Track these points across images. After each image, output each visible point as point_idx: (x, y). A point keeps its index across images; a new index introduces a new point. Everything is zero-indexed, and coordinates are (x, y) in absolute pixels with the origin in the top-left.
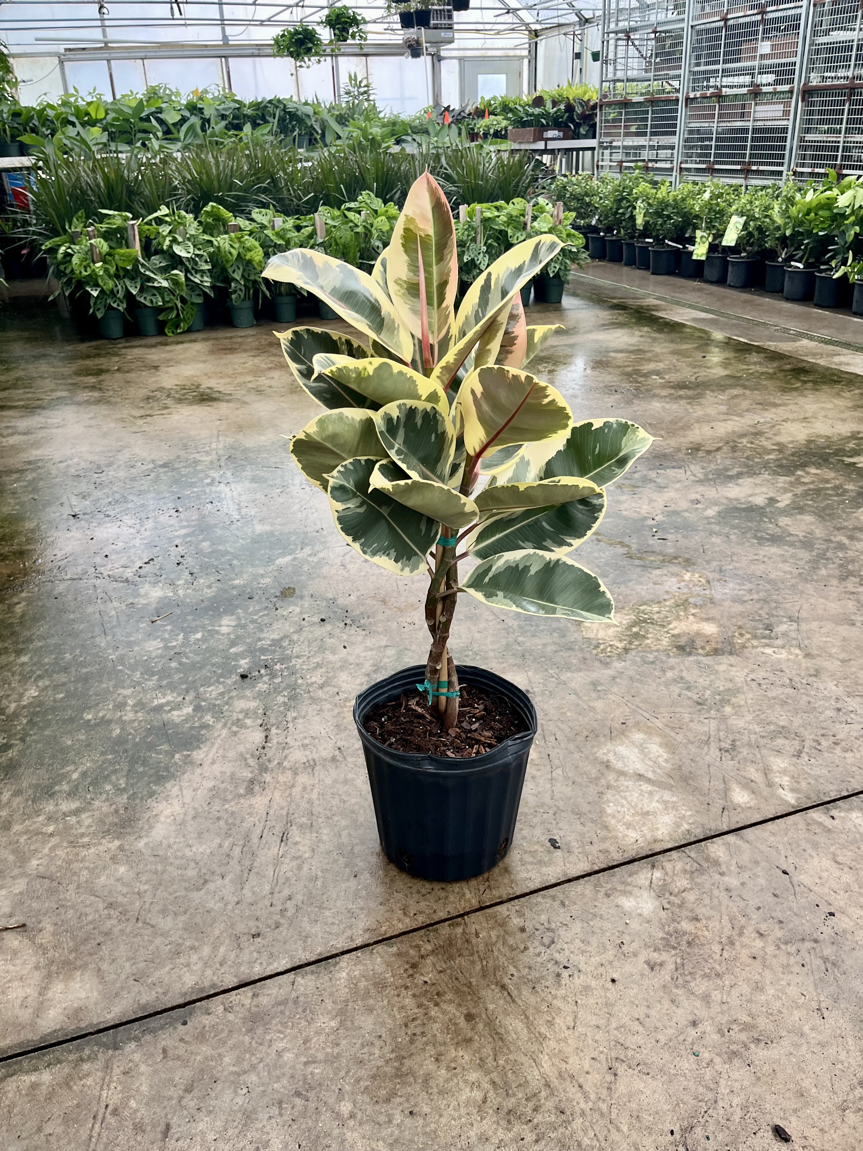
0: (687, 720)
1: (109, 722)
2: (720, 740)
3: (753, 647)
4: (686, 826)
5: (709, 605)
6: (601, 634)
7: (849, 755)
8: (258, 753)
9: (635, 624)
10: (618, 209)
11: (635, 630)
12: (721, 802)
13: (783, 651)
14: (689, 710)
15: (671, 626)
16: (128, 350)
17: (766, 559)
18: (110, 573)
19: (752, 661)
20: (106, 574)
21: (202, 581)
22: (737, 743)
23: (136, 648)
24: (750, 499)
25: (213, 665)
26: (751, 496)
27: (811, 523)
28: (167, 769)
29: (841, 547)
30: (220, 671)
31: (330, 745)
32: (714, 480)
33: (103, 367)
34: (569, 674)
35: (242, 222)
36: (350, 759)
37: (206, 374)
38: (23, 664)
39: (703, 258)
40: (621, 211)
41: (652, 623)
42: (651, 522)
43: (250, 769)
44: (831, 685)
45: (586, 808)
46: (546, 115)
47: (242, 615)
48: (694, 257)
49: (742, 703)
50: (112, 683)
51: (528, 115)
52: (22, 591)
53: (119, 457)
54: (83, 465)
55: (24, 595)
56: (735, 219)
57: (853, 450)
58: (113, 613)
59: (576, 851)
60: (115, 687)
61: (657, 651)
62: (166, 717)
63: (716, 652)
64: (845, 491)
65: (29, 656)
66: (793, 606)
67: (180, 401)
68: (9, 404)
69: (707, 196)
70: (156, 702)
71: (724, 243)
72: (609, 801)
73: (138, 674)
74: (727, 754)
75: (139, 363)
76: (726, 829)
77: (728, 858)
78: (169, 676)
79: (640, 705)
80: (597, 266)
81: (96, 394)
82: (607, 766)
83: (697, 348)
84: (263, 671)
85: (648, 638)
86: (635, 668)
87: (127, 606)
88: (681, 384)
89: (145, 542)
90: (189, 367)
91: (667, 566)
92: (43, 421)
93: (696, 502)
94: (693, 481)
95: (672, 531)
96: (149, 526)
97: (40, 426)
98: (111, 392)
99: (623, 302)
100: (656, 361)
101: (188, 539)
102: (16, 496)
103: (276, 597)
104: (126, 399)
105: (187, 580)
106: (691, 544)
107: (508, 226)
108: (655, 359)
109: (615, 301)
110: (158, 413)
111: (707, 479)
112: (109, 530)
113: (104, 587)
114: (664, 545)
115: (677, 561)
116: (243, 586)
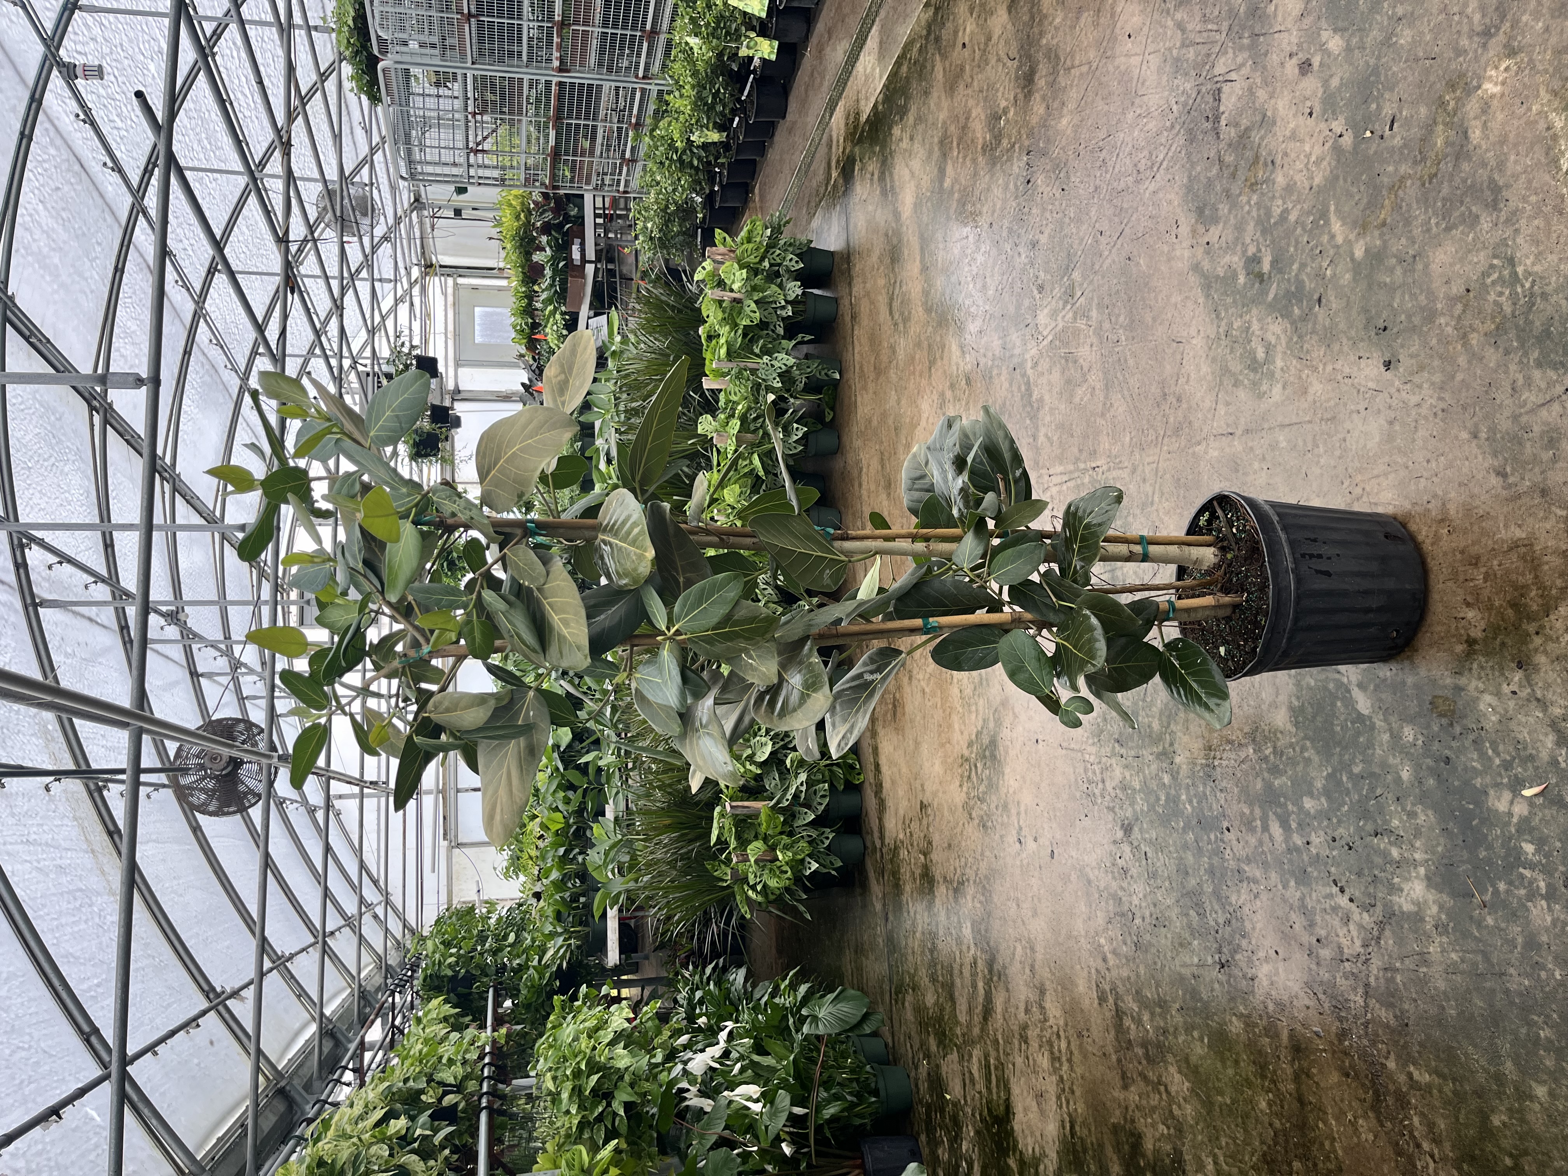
10: (692, 166)
16: (887, 834)
18: (1358, 943)
21: (1395, 823)
23: (1544, 938)
32: (1256, 35)
33: (918, 872)
37: (942, 745)
39: (776, 44)
42: (1347, 140)
46: (554, 260)
47: (1488, 779)
48: (773, 57)
51: (551, 284)
52: (1384, 1066)
53: (1102, 885)
54: (1115, 932)
55: (1391, 1064)
58: (1454, 956)
67: (992, 786)
68: (981, 999)
69: (694, 41)
71: (764, 15)
75: (915, 825)
80: (763, 195)
81: (970, 890)
83: (944, 57)
87: (1441, 935)
88: (1022, 82)
89: (1292, 883)
90: (927, 765)
91: (1462, 120)
92: (1018, 966)
93: (1305, 67)
94: (1253, 70)
95: (1374, 106)
96: (1258, 874)
97: (1027, 971)
98: (968, 871)
99: (838, 162)
100: (967, 119)
101: (1294, 825)
102: (1171, 1030)
103: (1451, 725)
104: (982, 854)
105: (1390, 843)
106: (1410, 79)
107: (736, 325)
108: (962, 120)
109: (834, 174)
110: (1014, 819)
111: (1253, 47)
112: (1259, 926)
113: (1390, 956)
114: (1407, 122)
115: (1452, 104)
116: (1418, 767)
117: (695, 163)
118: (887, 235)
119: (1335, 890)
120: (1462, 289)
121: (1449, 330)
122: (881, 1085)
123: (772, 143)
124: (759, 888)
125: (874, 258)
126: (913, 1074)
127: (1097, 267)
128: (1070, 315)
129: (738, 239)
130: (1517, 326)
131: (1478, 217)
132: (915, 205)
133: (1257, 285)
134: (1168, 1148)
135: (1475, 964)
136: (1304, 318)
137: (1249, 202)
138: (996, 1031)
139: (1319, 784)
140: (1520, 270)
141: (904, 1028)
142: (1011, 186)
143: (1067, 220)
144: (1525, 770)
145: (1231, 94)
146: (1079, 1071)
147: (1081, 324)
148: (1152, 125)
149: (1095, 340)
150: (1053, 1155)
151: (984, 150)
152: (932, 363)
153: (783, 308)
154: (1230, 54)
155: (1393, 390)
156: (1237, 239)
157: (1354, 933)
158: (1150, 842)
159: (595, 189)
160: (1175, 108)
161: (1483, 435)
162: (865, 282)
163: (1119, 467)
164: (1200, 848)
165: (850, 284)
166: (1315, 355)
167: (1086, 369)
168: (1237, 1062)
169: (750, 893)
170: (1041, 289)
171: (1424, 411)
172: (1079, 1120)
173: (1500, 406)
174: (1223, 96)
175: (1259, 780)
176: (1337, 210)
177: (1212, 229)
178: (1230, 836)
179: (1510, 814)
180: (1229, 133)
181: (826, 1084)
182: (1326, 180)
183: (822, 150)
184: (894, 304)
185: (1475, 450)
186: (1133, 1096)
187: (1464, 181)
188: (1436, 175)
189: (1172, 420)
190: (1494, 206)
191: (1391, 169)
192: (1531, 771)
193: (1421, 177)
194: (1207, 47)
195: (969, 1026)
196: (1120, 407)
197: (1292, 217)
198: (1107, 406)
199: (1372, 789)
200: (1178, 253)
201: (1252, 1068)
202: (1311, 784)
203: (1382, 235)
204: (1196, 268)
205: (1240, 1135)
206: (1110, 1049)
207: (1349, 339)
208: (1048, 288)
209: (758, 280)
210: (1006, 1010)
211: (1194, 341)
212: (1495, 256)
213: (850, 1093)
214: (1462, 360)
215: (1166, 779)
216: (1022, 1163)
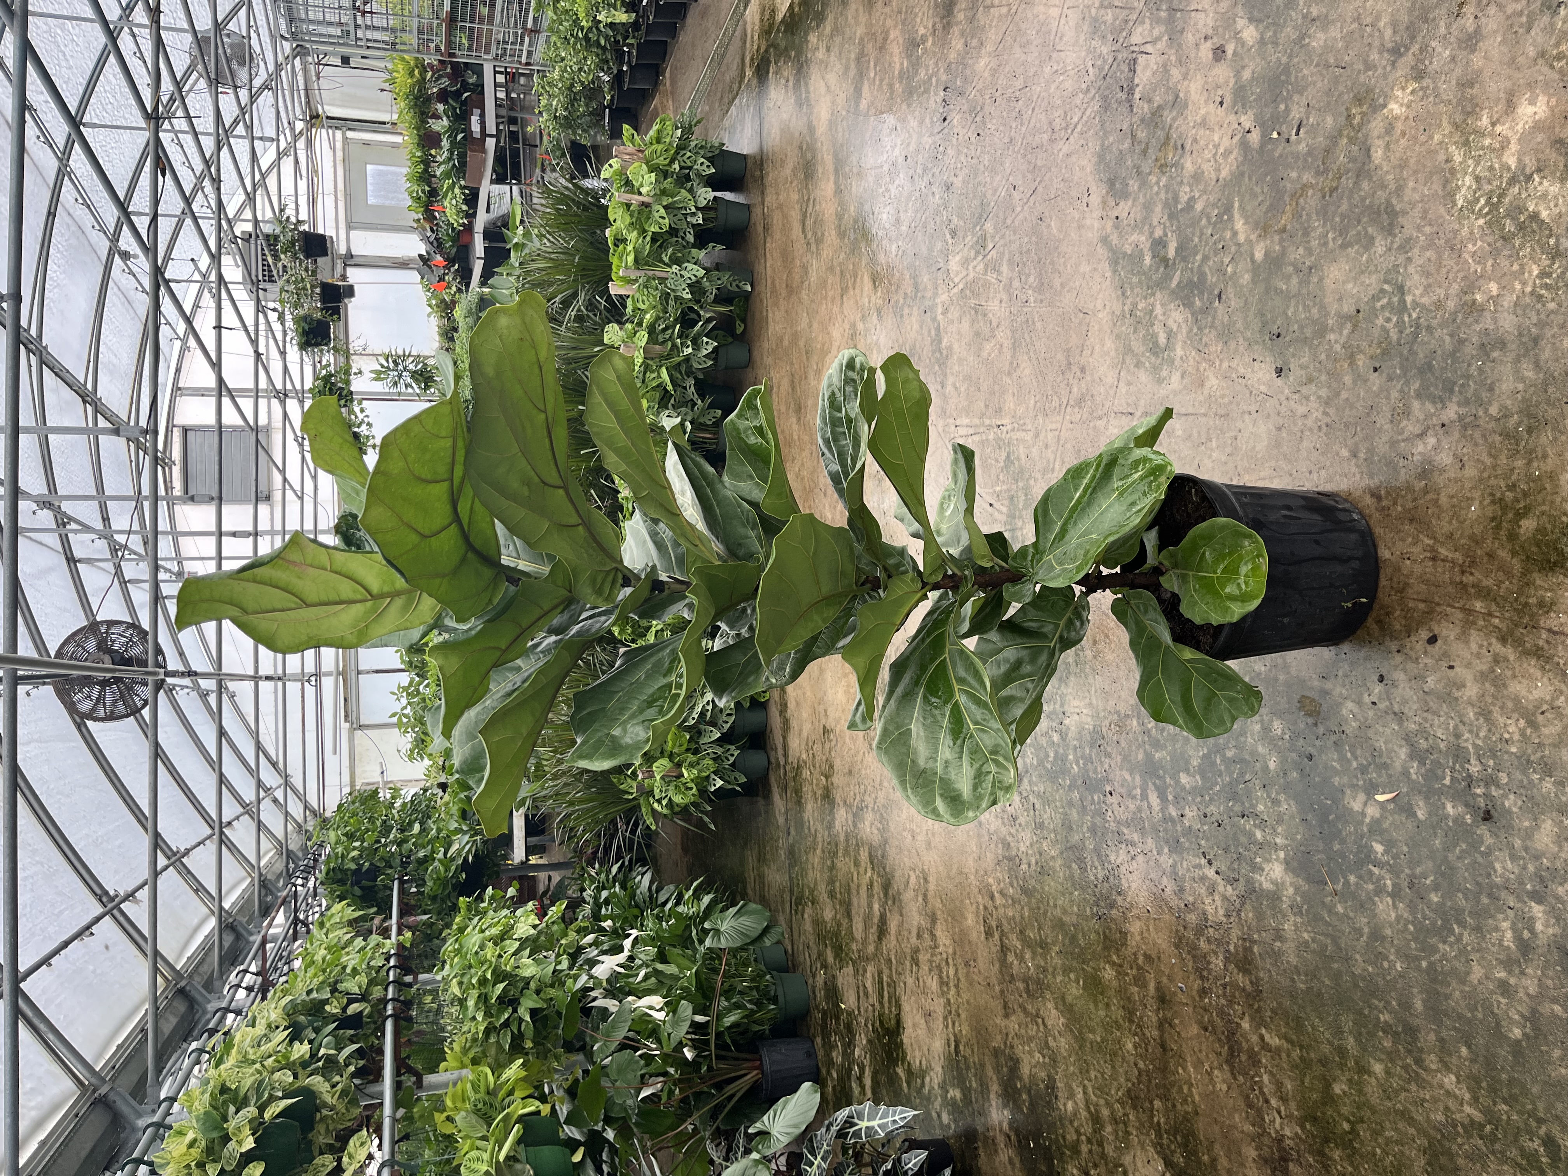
1: (1534, 1011)
5: (1476, 91)
9: (1497, 224)
10: (599, 46)
11: (1511, 228)
16: (791, 753)
18: (1221, 912)
21: (1261, 807)
23: (1388, 932)
25: (1447, 849)
30: (1463, 845)
33: (819, 793)
38: (1387, 1072)
42: (1255, 137)
46: (452, 132)
47: (1345, 780)
50: (1454, 984)
51: (450, 159)
52: (1238, 1025)
53: (992, 828)
54: (1002, 874)
55: (1246, 1025)
58: (1306, 935)
62: (1544, 941)
65: (1372, 1061)
68: (876, 919)
70: (1510, 944)
73: (1443, 947)
75: (817, 748)
78: (1460, 911)
80: (673, 82)
81: (869, 816)
84: (1478, 791)
85: (1537, 213)
87: (1295, 914)
88: (942, 12)
89: (1166, 850)
90: (830, 692)
91: (1366, 136)
92: (912, 893)
93: (1219, 52)
94: (1170, 46)
95: (1282, 107)
96: (1136, 837)
97: (920, 899)
98: (867, 797)
99: (752, 59)
100: (885, 39)
101: (1170, 797)
102: (1051, 970)
103: (1316, 725)
104: (881, 784)
105: (1255, 825)
106: (1319, 84)
107: (645, 231)
108: (880, 38)
109: (748, 73)
111: (1170, 21)
112: (1134, 885)
113: (1249, 928)
114: (1314, 131)
115: (1358, 118)
116: (1283, 760)
117: (603, 42)
118: (801, 148)
119: (1203, 861)
120: (1353, 309)
121: (1338, 347)
122: (780, 993)
123: (683, 26)
124: (664, 802)
125: (787, 171)
126: (810, 981)
127: (1009, 222)
128: (981, 266)
129: (647, 138)
130: (1401, 354)
131: (1373, 238)
132: (830, 121)
133: (1162, 269)
134: (1043, 1074)
135: (1324, 947)
136: (1205, 310)
137: (1157, 183)
138: (889, 951)
139: (1195, 762)
140: (1409, 299)
141: (803, 937)
142: (927, 120)
143: (981, 167)
144: (1380, 776)
145: (1146, 66)
146: (965, 996)
147: (991, 277)
148: (1069, 85)
149: (1005, 297)
150: (939, 1069)
151: (901, 76)
152: (844, 291)
153: (694, 214)
154: (1147, 25)
155: (1283, 398)
156: (1145, 218)
157: (1219, 903)
158: (1038, 795)
159: (495, 59)
160: (1091, 70)
161: (1362, 455)
162: (778, 194)
163: (1022, 428)
164: (1084, 807)
165: (763, 193)
166: (1212, 349)
167: (994, 324)
168: (1108, 1005)
169: (656, 805)
170: (953, 234)
171: (1310, 422)
172: (963, 1041)
173: (1380, 430)
174: (1139, 68)
175: (1141, 751)
176: (1242, 208)
177: (1122, 204)
178: (1113, 800)
179: (1363, 814)
180: (1143, 108)
181: (728, 993)
182: (1232, 174)
183: (736, 43)
184: (807, 222)
185: (1354, 469)
186: (1013, 1024)
187: (1363, 200)
188: (1336, 188)
189: (1075, 390)
190: (1389, 230)
191: (1294, 175)
192: (1384, 779)
193: (1323, 189)
194: (1125, 12)
195: (865, 942)
196: (1026, 370)
197: (1199, 206)
198: (1014, 367)
199: (1242, 774)
200: (1088, 222)
201: (1121, 1012)
202: (1187, 762)
203: (1281, 241)
204: (1105, 240)
205: (1108, 1072)
206: (994, 981)
207: (1245, 339)
208: (960, 234)
209: (668, 183)
210: (899, 933)
211: (1100, 315)
212: (1386, 282)
213: (750, 1001)
214: (1348, 379)
215: (1056, 738)
216: (909, 1072)
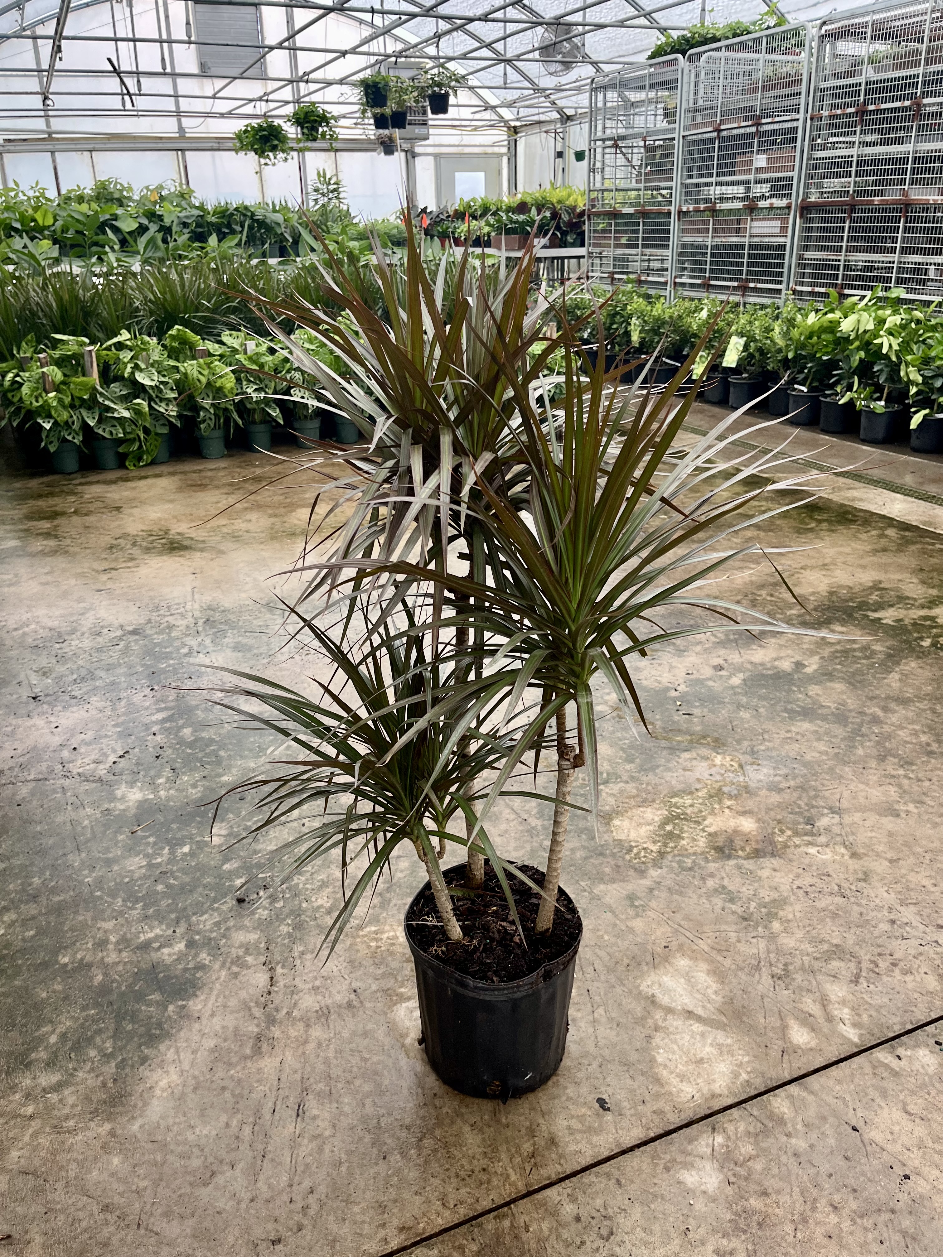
0: (734, 940)
1: (90, 966)
2: (771, 965)
3: (796, 846)
4: (744, 1076)
5: (745, 795)
6: (633, 835)
7: (909, 978)
8: (263, 1000)
9: (667, 821)
10: (612, 324)
11: (669, 828)
12: (780, 1043)
13: (827, 850)
14: (734, 927)
15: (706, 822)
16: (86, 487)
17: (799, 737)
18: (80, 770)
19: (794, 864)
20: (75, 771)
21: (185, 778)
22: (791, 968)
23: (116, 868)
24: (776, 663)
25: (205, 887)
26: (776, 659)
27: (842, 692)
28: (160, 1025)
29: (876, 720)
30: (213, 895)
31: (345, 987)
32: (736, 641)
33: (58, 509)
34: (602, 887)
35: (211, 346)
36: (368, 1005)
37: (175, 517)
40: (615, 326)
41: (686, 819)
42: (673, 694)
43: (256, 1021)
44: (882, 891)
45: (634, 1057)
46: (531, 222)
48: (693, 376)
49: (790, 916)
50: (89, 915)
51: (511, 221)
53: (83, 622)
54: (43, 633)
56: (734, 340)
57: (877, 602)
58: (86, 822)
59: (628, 1113)
60: (94, 919)
61: (695, 854)
62: (155, 956)
63: (757, 854)
64: (874, 652)
66: (833, 794)
67: (148, 550)
69: (704, 314)
70: (142, 938)
71: (724, 365)
72: (658, 1047)
73: (119, 901)
74: (780, 982)
75: (99, 504)
76: (788, 1078)
77: (793, 1115)
78: (156, 903)
79: (682, 923)
81: (52, 543)
82: (653, 1003)
84: (261, 893)
85: (683, 839)
86: (673, 876)
87: (102, 812)
89: (118, 730)
90: (155, 508)
91: (695, 748)
93: (719, 668)
95: (697, 704)
96: (121, 710)
98: (69, 540)
101: (167, 725)
104: (86, 548)
105: (169, 777)
106: (718, 720)
110: (124, 565)
111: (729, 641)
112: (76, 715)
113: (75, 789)
114: (690, 722)
115: (705, 742)
119: (121, 753)
131: (633, 762)
135: (83, 834)
139: (204, 734)
157: (88, 767)
158: (127, 647)
159: (589, 253)
164: (131, 675)
178: (147, 691)
182: (647, 686)
187: (656, 753)
190: (641, 769)
191: (658, 716)
199: (208, 763)
202: (202, 730)
203: (614, 718)
212: (608, 774)
215: (185, 650)
